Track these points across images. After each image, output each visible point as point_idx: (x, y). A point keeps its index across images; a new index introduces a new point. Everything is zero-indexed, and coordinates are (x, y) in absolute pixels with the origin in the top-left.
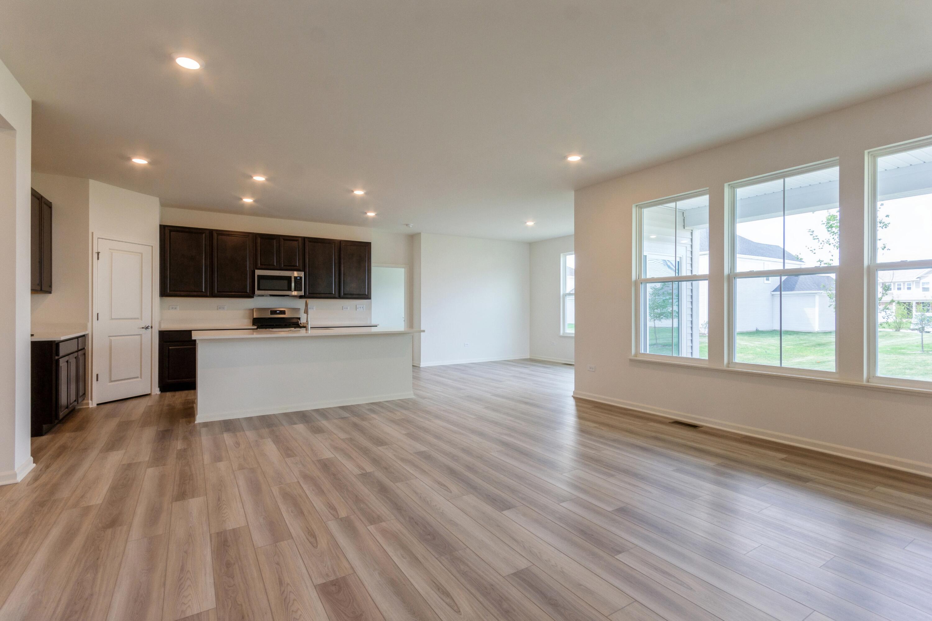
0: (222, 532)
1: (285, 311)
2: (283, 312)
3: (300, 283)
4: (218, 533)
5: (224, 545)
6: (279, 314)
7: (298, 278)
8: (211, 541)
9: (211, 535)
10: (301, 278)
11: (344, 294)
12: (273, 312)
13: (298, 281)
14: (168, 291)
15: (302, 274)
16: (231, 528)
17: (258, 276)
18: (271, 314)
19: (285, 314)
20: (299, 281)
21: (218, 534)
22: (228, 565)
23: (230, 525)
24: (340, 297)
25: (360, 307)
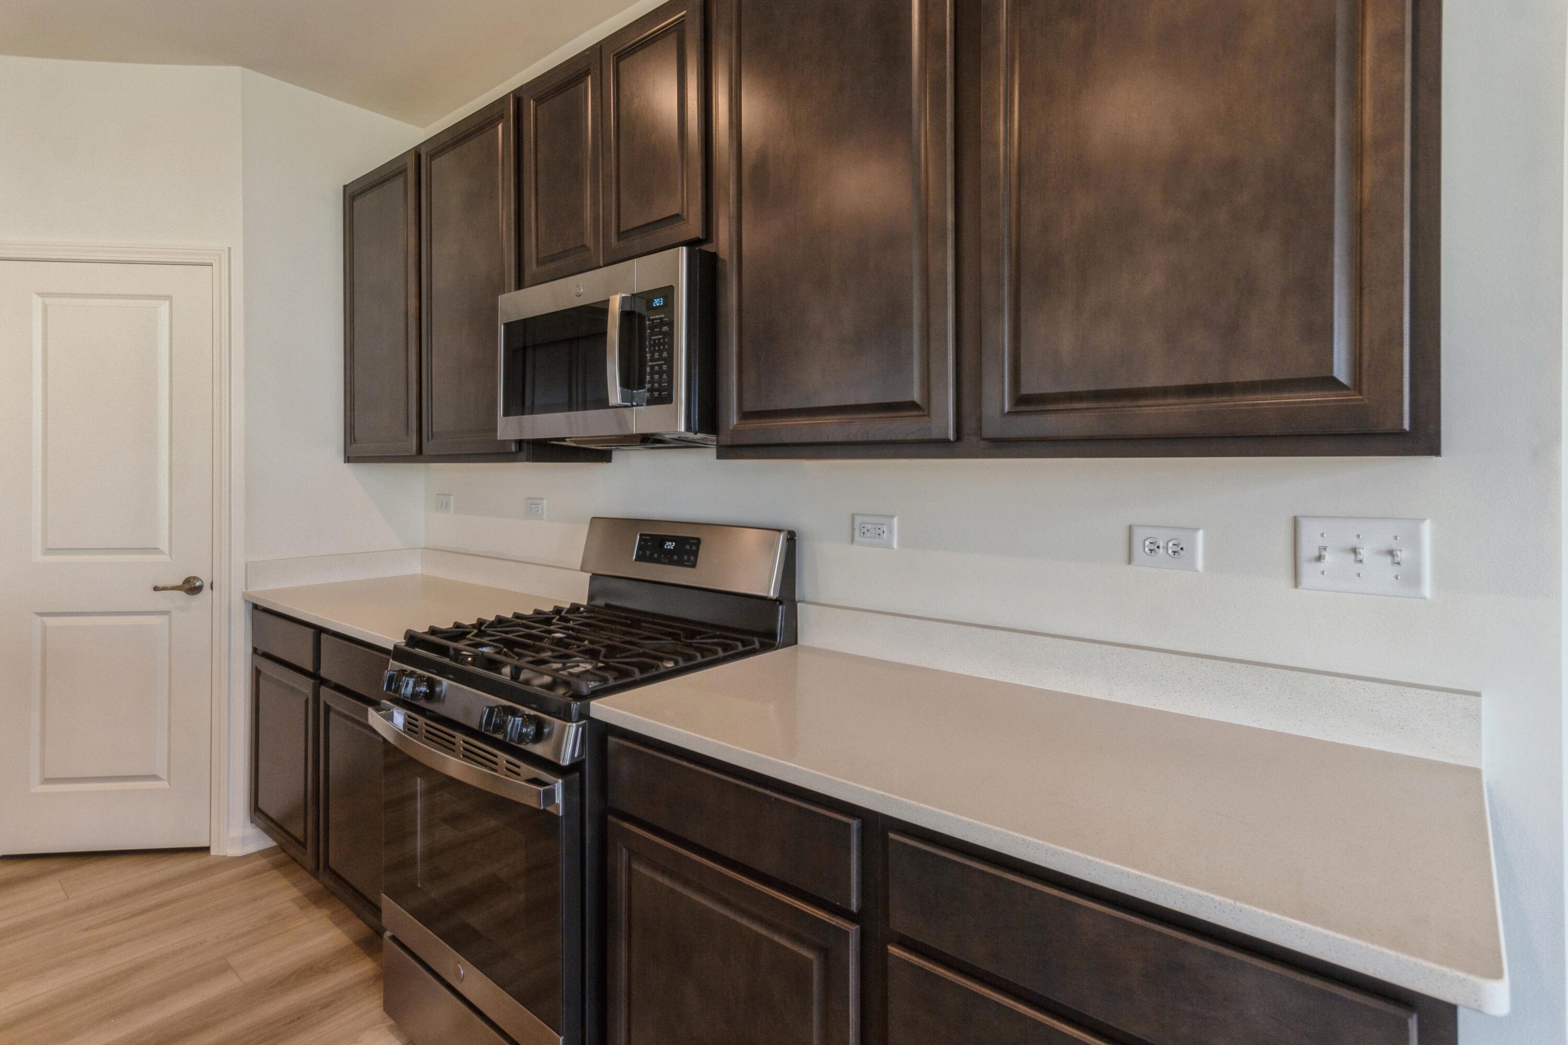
1: (697, 542)
2: (687, 550)
3: (665, 334)
6: (669, 558)
10: (668, 296)
11: (1019, 401)
12: (651, 546)
18: (638, 558)
19: (694, 564)
20: (661, 325)
25: (1354, 551)
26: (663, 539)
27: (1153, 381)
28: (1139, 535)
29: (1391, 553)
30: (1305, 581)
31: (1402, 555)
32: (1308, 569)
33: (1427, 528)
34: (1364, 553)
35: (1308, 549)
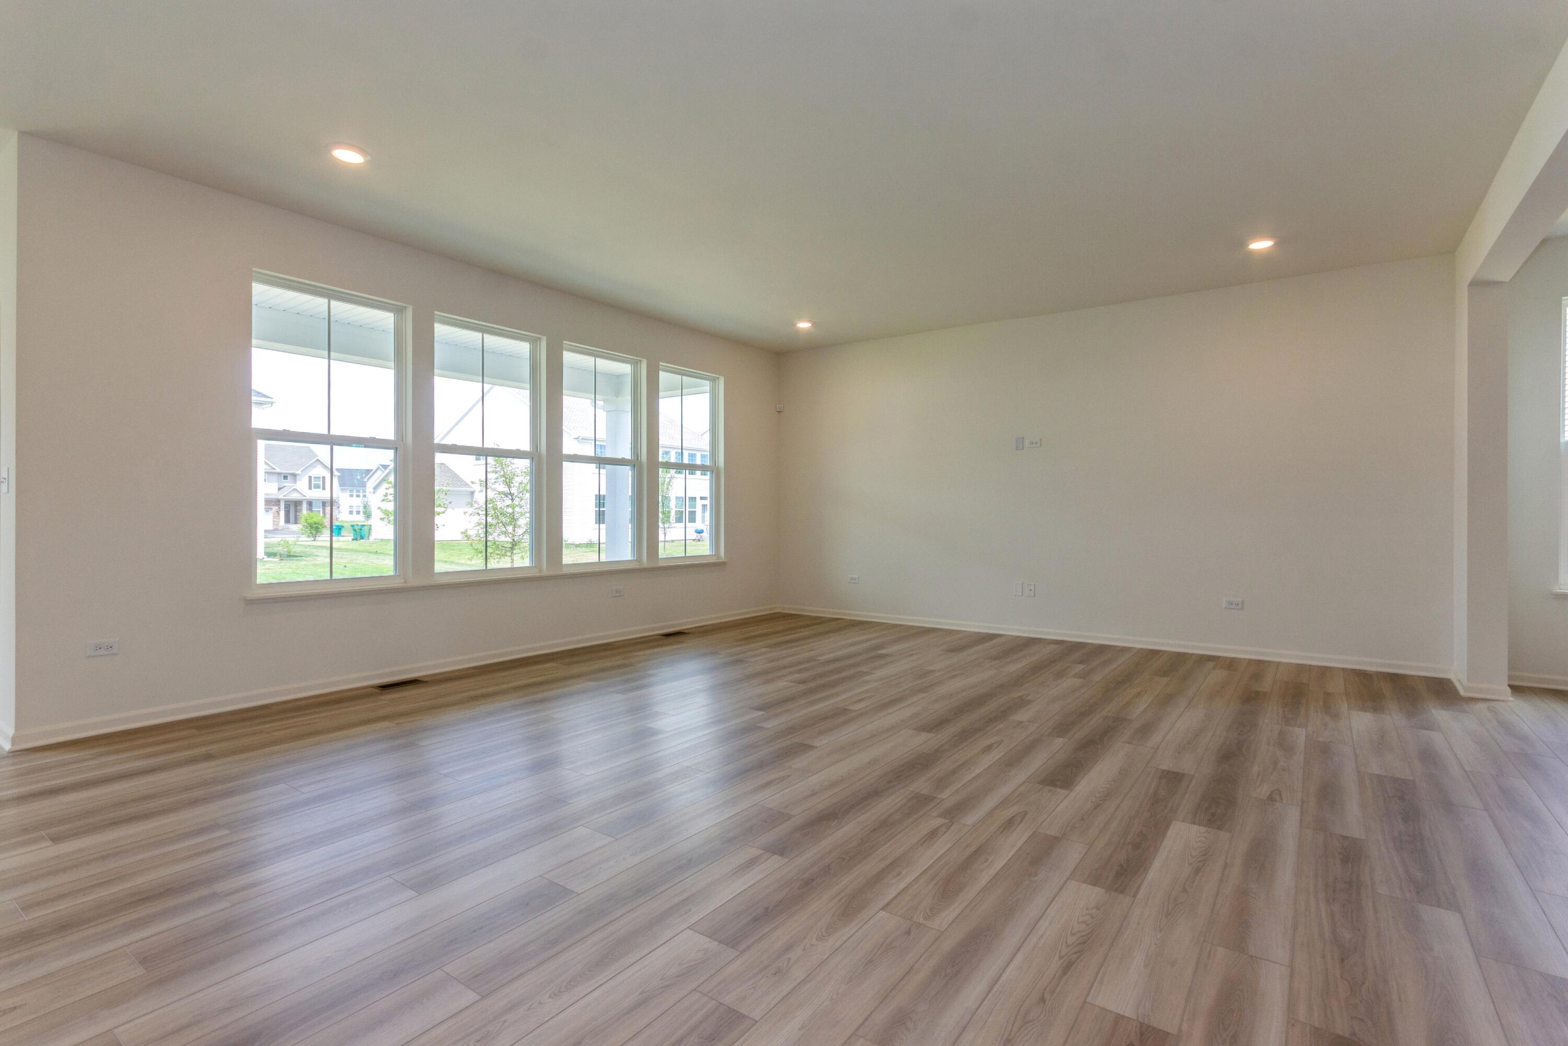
0: (1116, 890)
4: (1122, 892)
5: (1126, 871)
8: (1139, 888)
9: (1135, 896)
16: (1097, 889)
21: (1121, 890)
22: (1136, 846)
23: (1094, 894)
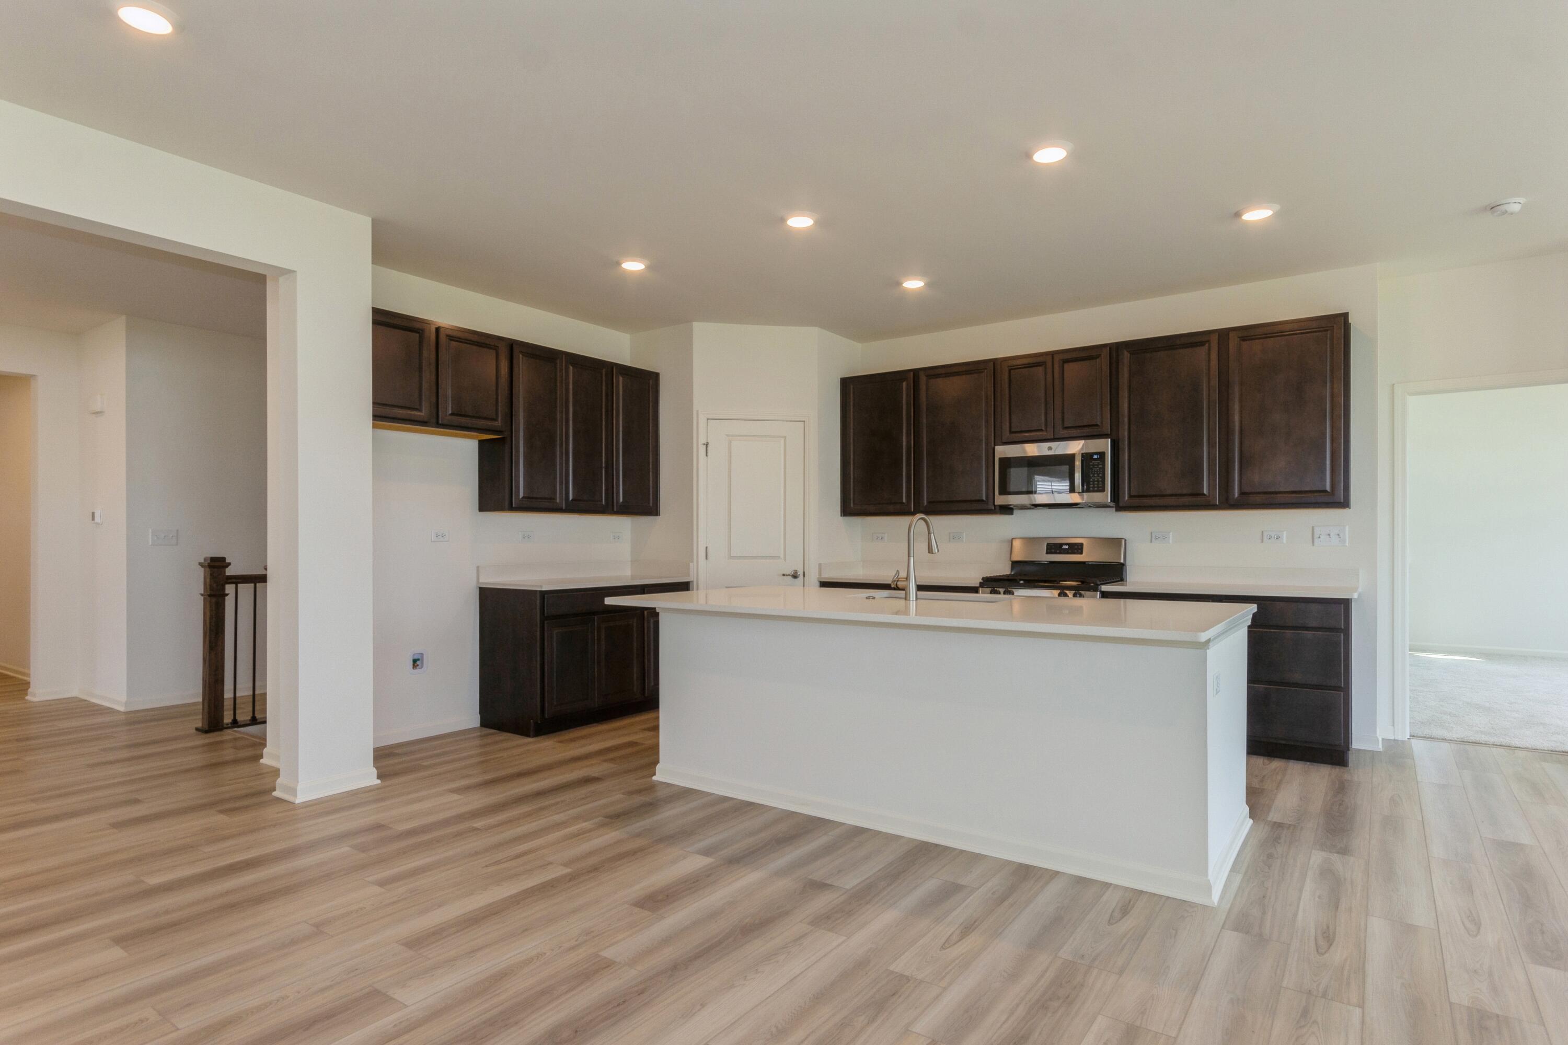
1: (1082, 545)
2: (1076, 548)
3: (1100, 468)
6: (1066, 552)
7: (1095, 457)
10: (1102, 455)
11: (1242, 493)
12: (1054, 548)
13: (1094, 465)
14: (852, 505)
15: (1104, 445)
17: (1000, 459)
18: (1047, 553)
19: (1081, 553)
20: (1098, 465)
24: (1228, 503)
25: (1329, 535)
26: (1061, 545)
27: (1282, 489)
28: (1265, 534)
29: (1338, 535)
30: (1316, 544)
31: (1341, 535)
32: (1316, 540)
33: (1347, 528)
34: (1332, 534)
35: (1316, 536)
